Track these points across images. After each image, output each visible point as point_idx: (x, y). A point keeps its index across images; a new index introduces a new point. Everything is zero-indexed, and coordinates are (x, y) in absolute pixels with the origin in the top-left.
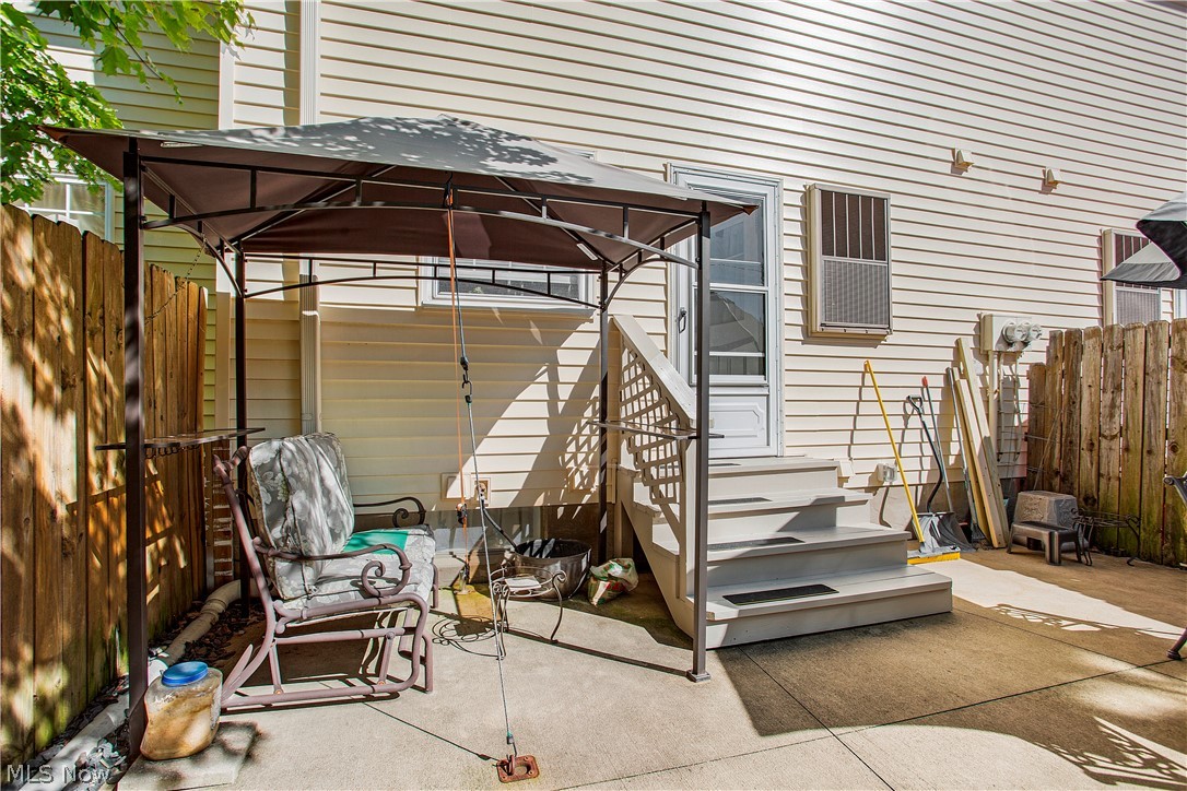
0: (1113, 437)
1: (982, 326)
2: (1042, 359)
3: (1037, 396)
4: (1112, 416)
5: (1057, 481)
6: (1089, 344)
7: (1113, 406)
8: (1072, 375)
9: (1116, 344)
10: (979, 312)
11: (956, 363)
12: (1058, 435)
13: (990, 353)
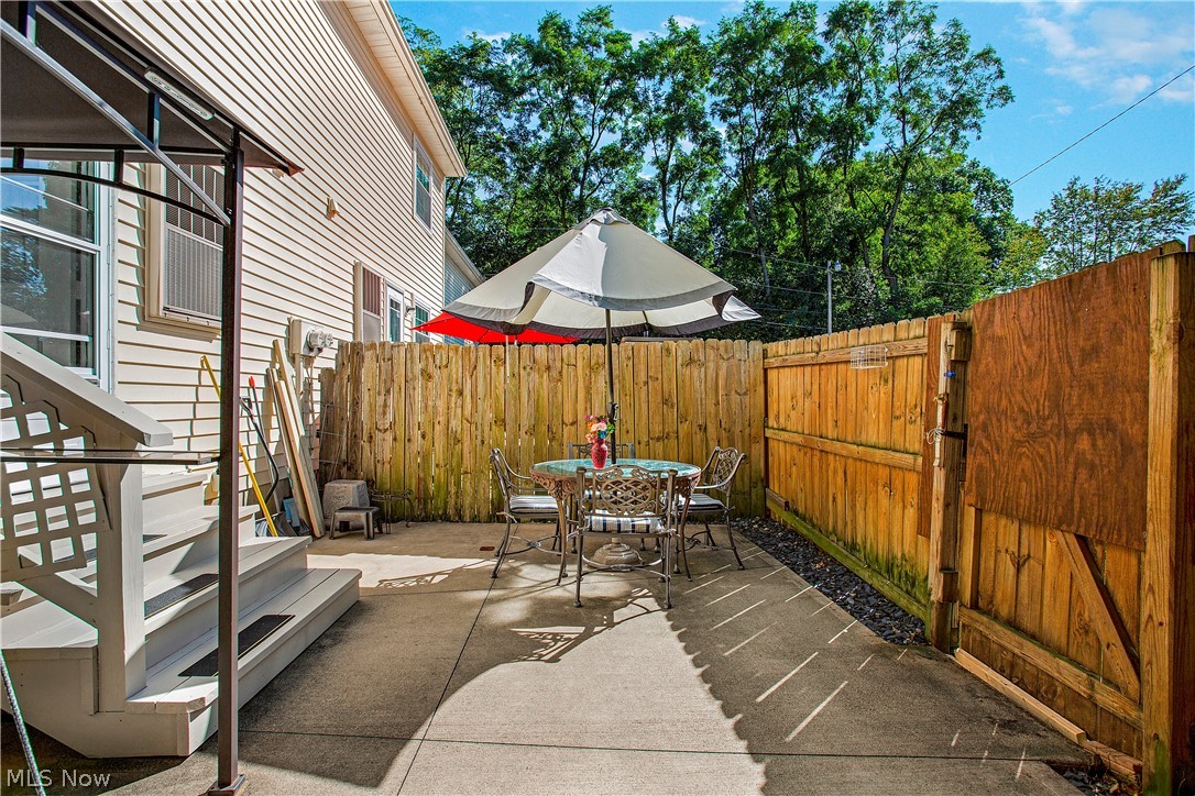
0: (386, 430)
1: (292, 328)
2: (332, 365)
3: (328, 397)
4: (384, 413)
5: (344, 471)
6: (368, 355)
7: (385, 406)
8: (355, 380)
9: (387, 357)
10: (289, 316)
11: (272, 364)
12: (345, 430)
13: (297, 356)
